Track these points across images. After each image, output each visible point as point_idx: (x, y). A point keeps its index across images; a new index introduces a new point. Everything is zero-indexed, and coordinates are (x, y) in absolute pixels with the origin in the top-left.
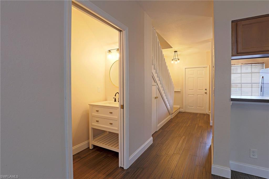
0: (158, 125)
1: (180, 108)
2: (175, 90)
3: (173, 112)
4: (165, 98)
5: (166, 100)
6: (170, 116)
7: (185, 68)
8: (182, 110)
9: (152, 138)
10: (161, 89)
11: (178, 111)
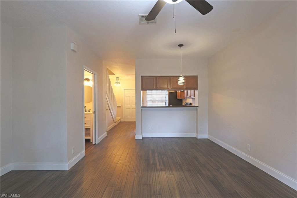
0: (108, 128)
1: (120, 119)
2: (117, 106)
3: (116, 121)
4: (111, 110)
5: (112, 112)
6: (114, 124)
7: (124, 89)
8: (122, 120)
9: (106, 133)
10: (109, 104)
11: (119, 121)
